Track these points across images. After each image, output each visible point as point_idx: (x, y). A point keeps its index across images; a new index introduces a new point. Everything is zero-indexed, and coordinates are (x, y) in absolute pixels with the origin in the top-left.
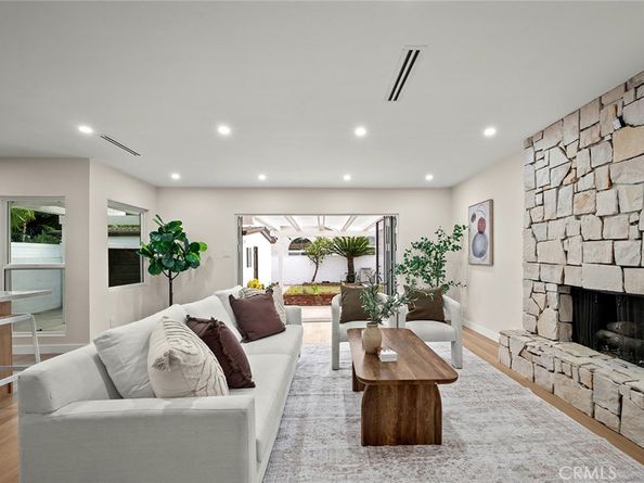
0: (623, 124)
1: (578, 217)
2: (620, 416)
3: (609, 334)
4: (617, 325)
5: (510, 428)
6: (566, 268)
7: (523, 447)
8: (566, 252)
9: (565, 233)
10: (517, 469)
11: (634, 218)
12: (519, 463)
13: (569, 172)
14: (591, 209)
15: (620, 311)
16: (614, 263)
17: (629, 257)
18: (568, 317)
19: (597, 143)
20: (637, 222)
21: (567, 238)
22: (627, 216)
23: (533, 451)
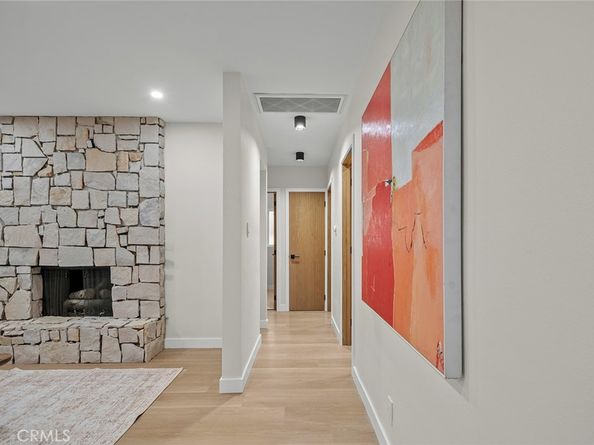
0: (94, 146)
1: (54, 207)
2: (100, 351)
3: (74, 301)
4: (82, 292)
5: (30, 397)
6: (41, 251)
7: (52, 400)
8: (42, 237)
9: (41, 220)
10: (62, 410)
11: (101, 213)
12: (59, 408)
13: (44, 167)
14: (68, 202)
15: (86, 280)
16: (86, 245)
17: (98, 240)
18: (38, 295)
19: (73, 151)
20: (103, 217)
21: (41, 224)
22: (96, 212)
23: (62, 397)
